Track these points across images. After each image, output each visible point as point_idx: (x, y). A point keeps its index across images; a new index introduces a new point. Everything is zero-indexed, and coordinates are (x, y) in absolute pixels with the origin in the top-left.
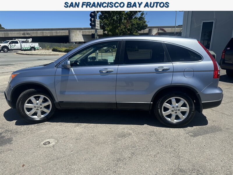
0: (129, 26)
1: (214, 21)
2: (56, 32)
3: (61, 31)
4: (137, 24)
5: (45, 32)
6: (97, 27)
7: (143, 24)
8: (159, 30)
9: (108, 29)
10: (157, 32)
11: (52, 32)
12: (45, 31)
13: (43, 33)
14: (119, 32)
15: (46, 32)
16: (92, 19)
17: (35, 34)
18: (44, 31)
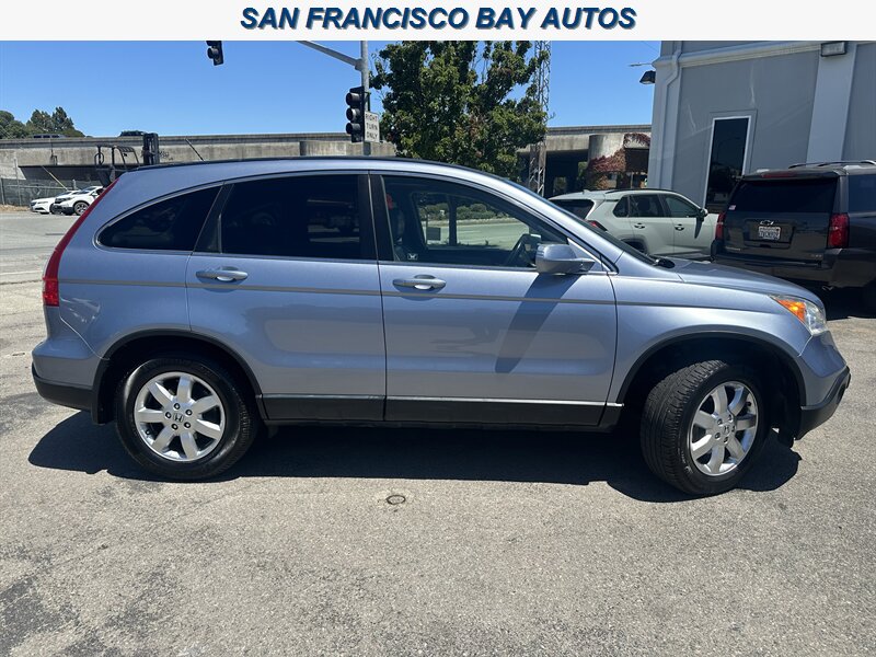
0: (482, 133)
1: (750, 117)
2: (258, 147)
3: (272, 144)
4: (511, 124)
5: (218, 149)
6: (371, 135)
7: (531, 125)
8: (630, 138)
9: (410, 142)
10: (621, 147)
11: (242, 148)
12: (219, 146)
13: (212, 150)
14: (445, 152)
15: (221, 149)
16: (354, 111)
17: (185, 155)
18: (215, 146)
